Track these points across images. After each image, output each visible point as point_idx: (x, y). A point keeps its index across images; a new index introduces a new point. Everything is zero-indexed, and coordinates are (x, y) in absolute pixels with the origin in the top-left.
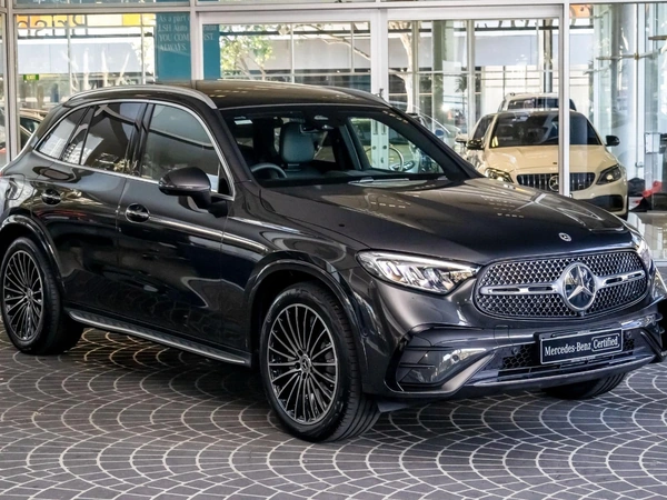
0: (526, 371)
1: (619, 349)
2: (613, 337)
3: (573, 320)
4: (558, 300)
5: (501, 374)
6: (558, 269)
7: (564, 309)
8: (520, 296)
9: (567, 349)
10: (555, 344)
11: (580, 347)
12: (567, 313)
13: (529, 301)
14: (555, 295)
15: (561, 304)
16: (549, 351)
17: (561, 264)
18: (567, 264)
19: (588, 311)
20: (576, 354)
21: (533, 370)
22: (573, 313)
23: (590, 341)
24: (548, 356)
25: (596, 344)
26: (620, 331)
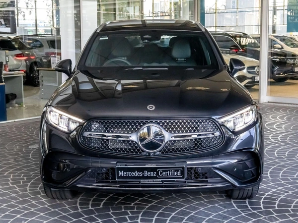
1: (182, 178)
2: (178, 171)
3: (144, 156)
7: (138, 150)
9: (136, 174)
10: (127, 170)
11: (146, 174)
12: (141, 153)
16: (121, 173)
17: (139, 124)
18: (144, 124)
20: (143, 177)
23: (156, 171)
24: (121, 176)
25: (161, 173)
26: (183, 168)
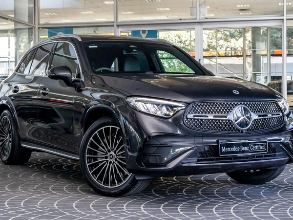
0: (213, 160)
1: (266, 151)
2: (262, 145)
3: (238, 134)
4: (230, 123)
5: (198, 160)
6: (231, 108)
7: (234, 128)
8: (209, 120)
9: (235, 149)
10: (227, 146)
11: (242, 148)
12: (235, 131)
13: (214, 123)
14: (229, 120)
15: (232, 126)
16: (224, 149)
17: (232, 105)
18: (236, 105)
19: (247, 130)
20: (240, 152)
21: (217, 159)
22: (239, 131)
23: (249, 146)
24: (224, 152)
25: (252, 147)
26: (266, 142)
